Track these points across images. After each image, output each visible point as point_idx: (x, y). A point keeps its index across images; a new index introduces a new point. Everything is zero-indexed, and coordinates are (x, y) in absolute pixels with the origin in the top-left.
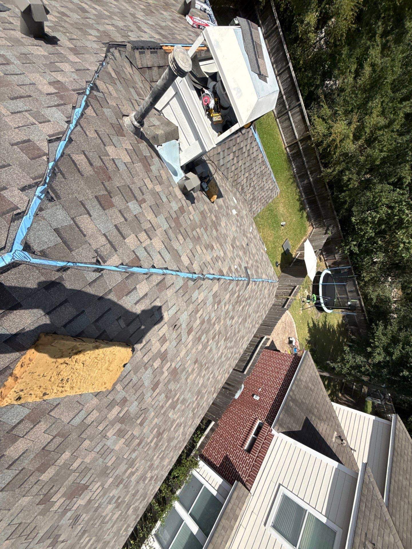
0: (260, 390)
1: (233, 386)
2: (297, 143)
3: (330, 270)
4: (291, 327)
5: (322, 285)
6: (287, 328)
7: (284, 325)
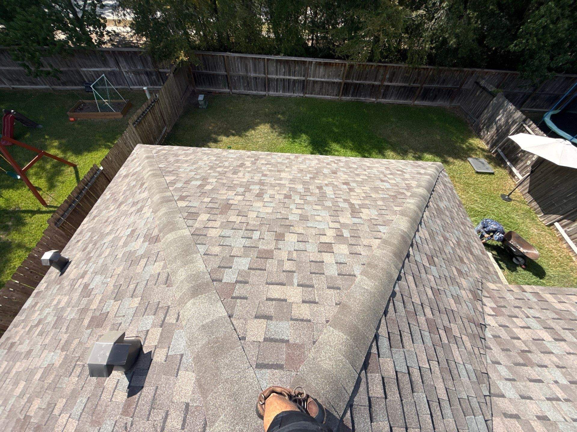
2: (345, 84)
3: (550, 110)
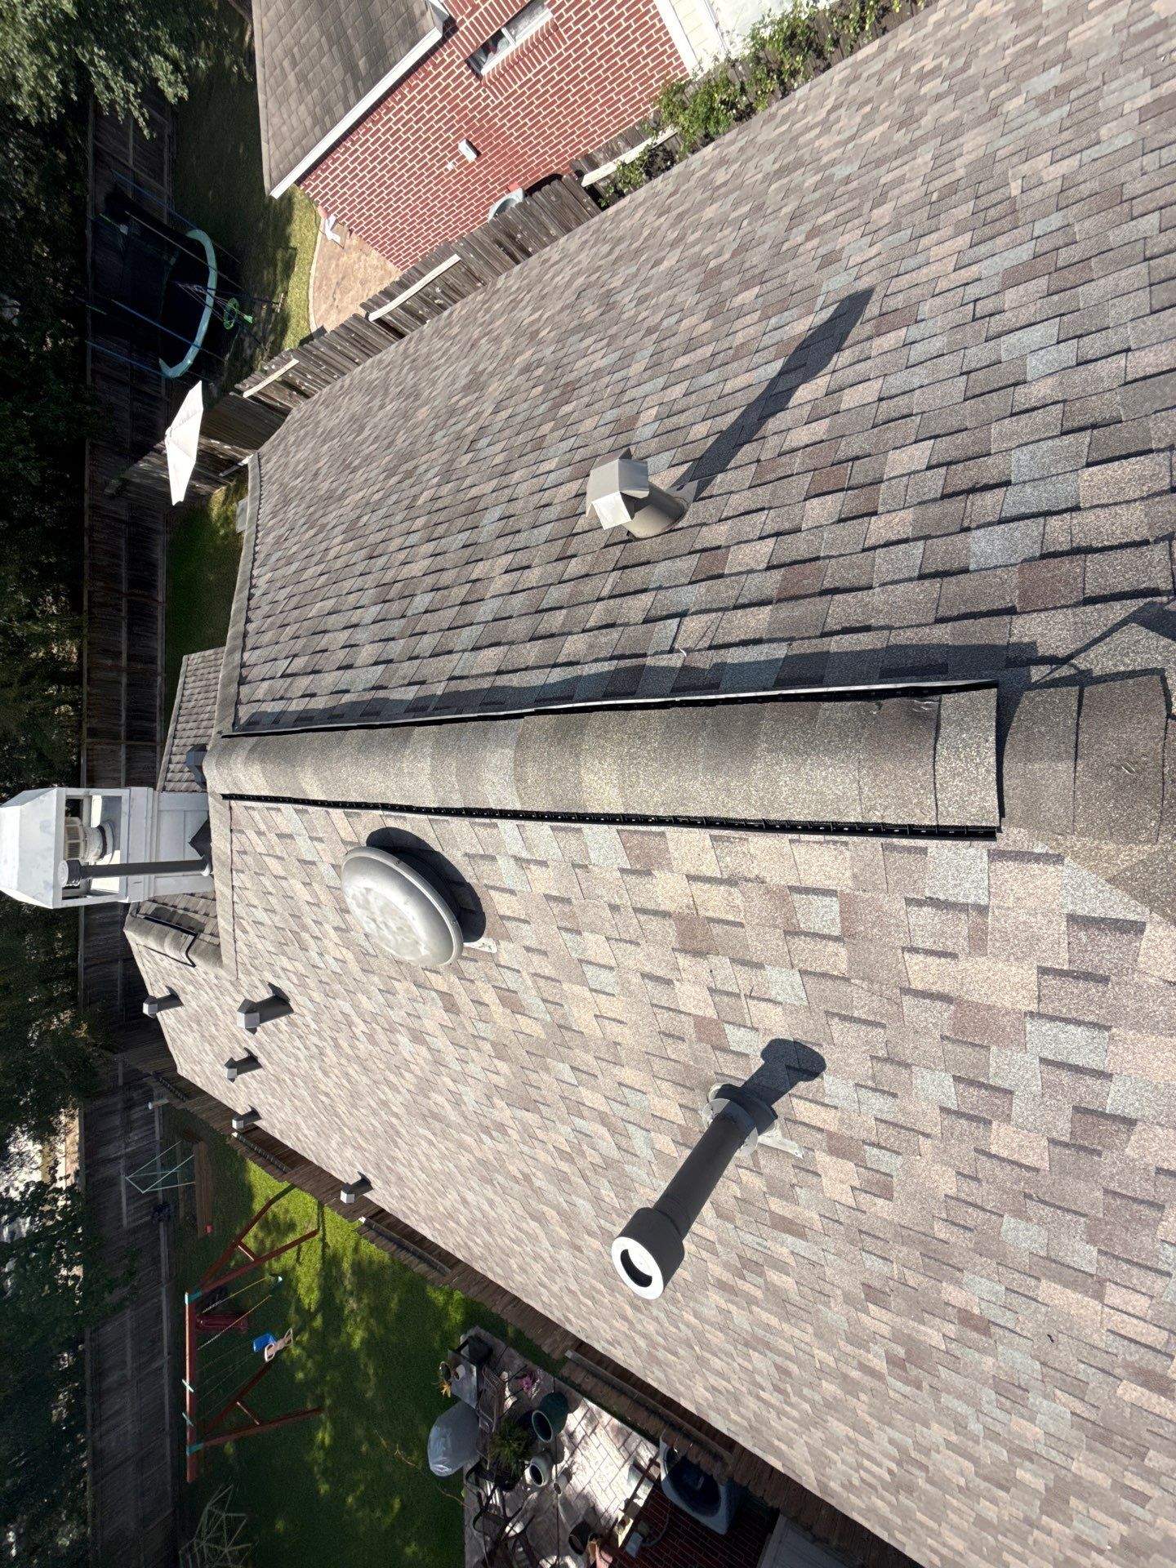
0: (450, 166)
1: (500, 245)
3: (159, 368)
4: (325, 276)
5: (193, 338)
6: (334, 281)
7: (338, 296)
